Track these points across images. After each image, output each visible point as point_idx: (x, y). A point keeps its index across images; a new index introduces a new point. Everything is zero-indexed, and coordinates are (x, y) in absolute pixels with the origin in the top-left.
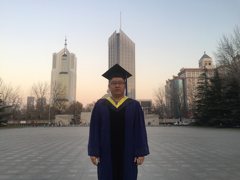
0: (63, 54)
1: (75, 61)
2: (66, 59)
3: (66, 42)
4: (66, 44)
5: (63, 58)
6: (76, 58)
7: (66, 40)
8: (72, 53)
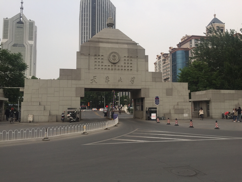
0: (18, 21)
1: (34, 30)
2: (22, 28)
3: (22, 6)
4: (22, 8)
5: (18, 26)
6: (36, 27)
7: (22, 3)
8: (30, 20)
